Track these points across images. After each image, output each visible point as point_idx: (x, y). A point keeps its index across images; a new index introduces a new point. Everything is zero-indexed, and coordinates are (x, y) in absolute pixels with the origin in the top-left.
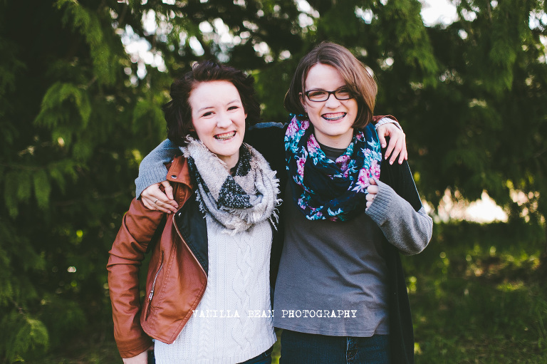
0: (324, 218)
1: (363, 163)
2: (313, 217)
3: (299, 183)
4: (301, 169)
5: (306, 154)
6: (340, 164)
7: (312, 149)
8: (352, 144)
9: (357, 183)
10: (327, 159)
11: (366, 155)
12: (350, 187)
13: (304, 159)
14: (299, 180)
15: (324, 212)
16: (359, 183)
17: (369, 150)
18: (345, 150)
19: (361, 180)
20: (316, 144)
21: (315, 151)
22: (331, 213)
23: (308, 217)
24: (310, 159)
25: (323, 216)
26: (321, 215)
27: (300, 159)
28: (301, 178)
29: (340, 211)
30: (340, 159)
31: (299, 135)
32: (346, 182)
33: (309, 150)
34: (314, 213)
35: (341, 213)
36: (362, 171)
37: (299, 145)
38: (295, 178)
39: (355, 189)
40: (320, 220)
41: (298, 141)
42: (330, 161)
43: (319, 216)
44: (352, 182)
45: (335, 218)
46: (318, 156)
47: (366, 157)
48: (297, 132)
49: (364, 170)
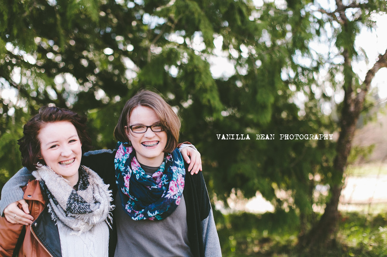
0: (145, 218)
1: (172, 177)
2: (137, 218)
3: (126, 193)
4: (127, 183)
5: (131, 171)
6: (155, 178)
7: (135, 168)
8: (164, 163)
9: (168, 192)
10: (146, 174)
11: (174, 171)
12: (164, 195)
13: (129, 175)
14: (126, 191)
15: (145, 214)
16: (170, 191)
17: (175, 167)
18: (159, 168)
19: (171, 189)
20: (138, 164)
21: (137, 169)
22: (150, 214)
23: (133, 218)
24: (133, 175)
25: (144, 217)
27: (126, 175)
28: (128, 189)
29: (156, 213)
30: (155, 175)
31: (125, 158)
32: (160, 191)
33: (133, 168)
34: (137, 215)
35: (157, 214)
36: (171, 182)
37: (125, 165)
38: (123, 190)
39: (167, 196)
40: (142, 220)
41: (124, 162)
42: (148, 176)
43: (141, 217)
44: (165, 191)
45: (153, 218)
46: (139, 173)
47: (174, 172)
48: (123, 156)
49: (173, 182)
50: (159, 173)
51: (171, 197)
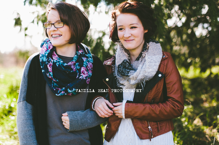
0: (66, 94)
1: (83, 64)
2: (59, 95)
3: (50, 77)
4: (50, 69)
5: (52, 61)
6: (70, 65)
7: (55, 58)
8: (76, 56)
9: (81, 74)
10: (64, 63)
11: (85, 60)
12: (78, 76)
13: (52, 64)
14: (50, 75)
15: (66, 91)
16: (82, 74)
17: (86, 58)
18: (72, 58)
19: (82, 73)
20: (57, 56)
21: (57, 59)
22: (70, 91)
23: (57, 95)
24: (54, 63)
25: (65, 93)
26: (64, 93)
27: (49, 64)
28: (51, 74)
29: (74, 90)
30: (70, 63)
31: (47, 52)
32: (75, 73)
33: (54, 58)
34: (60, 92)
36: (82, 68)
37: (48, 57)
38: (48, 74)
39: (80, 77)
40: (64, 95)
41: (46, 55)
42: (66, 64)
43: (63, 93)
44: (78, 74)
45: (71, 94)
46: (59, 62)
47: (85, 61)
48: (46, 51)
49: (84, 68)
50: (72, 62)
51: (83, 78)
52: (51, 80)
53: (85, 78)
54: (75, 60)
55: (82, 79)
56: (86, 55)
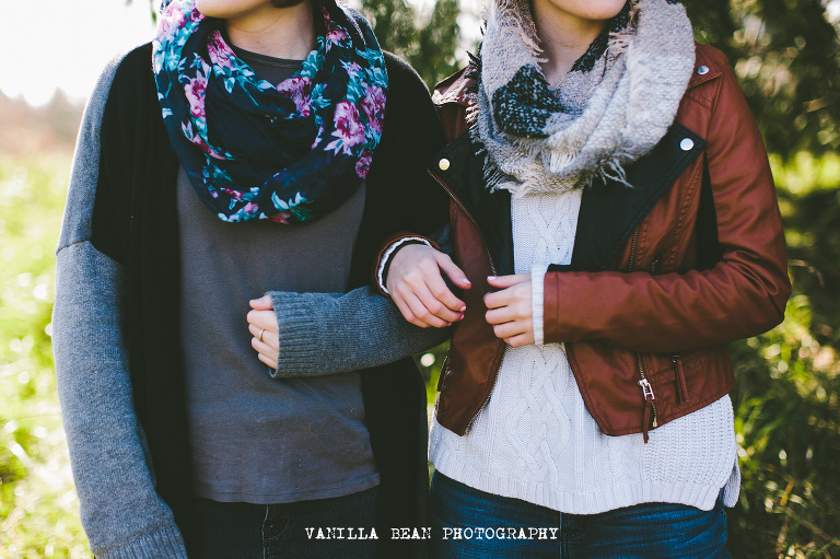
0: (262, 216)
1: (345, 91)
2: (235, 217)
3: (197, 140)
4: (196, 103)
5: (206, 68)
6: (289, 93)
7: (221, 59)
8: (314, 53)
9: (334, 134)
10: (257, 78)
11: (352, 74)
12: (318, 140)
13: (203, 81)
14: (196, 130)
15: (264, 202)
16: (338, 133)
17: (356, 66)
18: (298, 65)
19: (341, 126)
20: (228, 50)
21: (227, 63)
22: (280, 203)
23: (222, 216)
24: (216, 80)
25: (259, 211)
26: (256, 209)
27: (193, 80)
28: (201, 124)
29: (298, 198)
30: (286, 85)
33: (214, 59)
34: (240, 205)
35: (301, 204)
36: (341, 106)
37: (186, 52)
38: (186, 129)
39: (331, 146)
40: (251, 223)
41: (182, 42)
42: (266, 85)
43: (250, 212)
44: (321, 130)
45: (286, 216)
46: (235, 74)
47: (352, 77)
48: (180, 28)
49: (346, 105)
50: (297, 80)
51: (342, 149)
52: (199, 150)
53: (349, 153)
54: (308, 72)
55: (336, 152)
56: (360, 52)
